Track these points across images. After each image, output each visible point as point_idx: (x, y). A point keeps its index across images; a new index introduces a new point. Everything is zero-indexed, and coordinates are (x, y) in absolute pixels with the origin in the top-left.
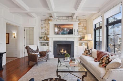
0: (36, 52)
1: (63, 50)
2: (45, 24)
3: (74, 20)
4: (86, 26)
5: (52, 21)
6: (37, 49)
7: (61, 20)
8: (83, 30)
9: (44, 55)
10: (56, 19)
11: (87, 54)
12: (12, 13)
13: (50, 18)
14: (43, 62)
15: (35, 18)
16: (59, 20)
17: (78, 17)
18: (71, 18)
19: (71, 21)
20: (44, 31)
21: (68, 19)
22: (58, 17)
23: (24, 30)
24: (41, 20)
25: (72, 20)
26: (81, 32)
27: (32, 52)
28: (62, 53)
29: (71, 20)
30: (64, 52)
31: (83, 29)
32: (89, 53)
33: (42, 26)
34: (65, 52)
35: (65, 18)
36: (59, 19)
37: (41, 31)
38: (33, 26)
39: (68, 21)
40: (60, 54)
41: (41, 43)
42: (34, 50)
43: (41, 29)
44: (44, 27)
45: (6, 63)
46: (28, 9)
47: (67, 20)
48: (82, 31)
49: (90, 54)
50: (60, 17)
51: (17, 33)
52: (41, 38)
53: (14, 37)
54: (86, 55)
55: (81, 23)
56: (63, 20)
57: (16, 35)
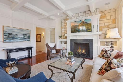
0: (54, 48)
1: (81, 50)
2: (64, 24)
3: (93, 13)
4: (115, 18)
5: (69, 20)
6: (54, 46)
7: (78, 18)
8: (109, 24)
9: (59, 52)
10: (72, 17)
11: (103, 55)
12: (40, 19)
13: (67, 18)
14: (57, 58)
15: (55, 20)
16: (76, 18)
17: (99, 8)
18: (89, 12)
19: (89, 16)
20: (64, 31)
21: (86, 14)
22: (74, 15)
23: (49, 31)
24: (62, 21)
25: (91, 14)
26: (106, 27)
27: (50, 48)
28: (79, 52)
29: (89, 14)
30: (82, 52)
31: (109, 22)
32: (105, 55)
33: (62, 26)
34: (84, 51)
35: (82, 14)
36: (76, 16)
37: (62, 31)
38: (54, 27)
39: (86, 17)
40: (77, 54)
41: (62, 41)
42: (52, 47)
43: (62, 29)
44: (64, 27)
45: (36, 55)
46: (47, 14)
47: (84, 16)
48: (108, 26)
49: (107, 56)
50: (77, 14)
51: (45, 34)
52: (61, 37)
53: (44, 37)
54: (101, 57)
55: (107, 15)
56: (80, 16)
57: (44, 35)
